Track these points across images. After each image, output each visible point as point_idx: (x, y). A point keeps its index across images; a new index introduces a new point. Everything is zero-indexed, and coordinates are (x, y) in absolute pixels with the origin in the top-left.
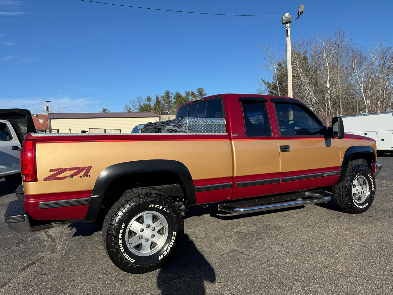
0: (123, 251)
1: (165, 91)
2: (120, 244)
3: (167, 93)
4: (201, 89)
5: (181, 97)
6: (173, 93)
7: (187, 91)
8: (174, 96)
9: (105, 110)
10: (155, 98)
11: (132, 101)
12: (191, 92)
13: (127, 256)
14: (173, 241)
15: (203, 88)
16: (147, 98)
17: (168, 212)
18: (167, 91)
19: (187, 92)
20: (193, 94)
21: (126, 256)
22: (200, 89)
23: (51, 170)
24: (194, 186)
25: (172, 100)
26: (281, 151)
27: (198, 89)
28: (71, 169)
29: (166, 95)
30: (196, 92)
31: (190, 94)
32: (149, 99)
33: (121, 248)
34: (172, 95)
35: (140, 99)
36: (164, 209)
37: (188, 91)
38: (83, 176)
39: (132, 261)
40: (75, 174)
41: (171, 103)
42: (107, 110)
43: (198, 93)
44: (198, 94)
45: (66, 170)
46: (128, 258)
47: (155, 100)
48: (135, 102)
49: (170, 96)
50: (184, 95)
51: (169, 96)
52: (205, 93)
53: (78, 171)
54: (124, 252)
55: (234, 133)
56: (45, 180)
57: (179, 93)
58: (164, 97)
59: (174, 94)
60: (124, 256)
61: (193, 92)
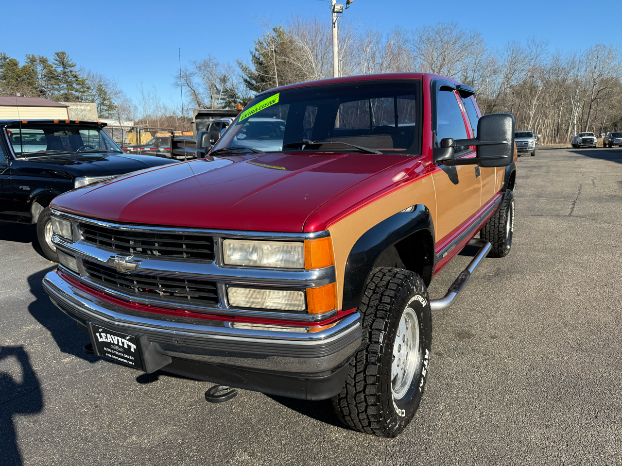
4: (63, 53)
7: (30, 54)
12: (40, 57)
15: (66, 52)
19: (31, 57)
20: (43, 61)
22: (60, 53)
27: (57, 54)
31: (38, 61)
43: (56, 60)
44: (57, 62)
52: (71, 62)
61: (43, 58)
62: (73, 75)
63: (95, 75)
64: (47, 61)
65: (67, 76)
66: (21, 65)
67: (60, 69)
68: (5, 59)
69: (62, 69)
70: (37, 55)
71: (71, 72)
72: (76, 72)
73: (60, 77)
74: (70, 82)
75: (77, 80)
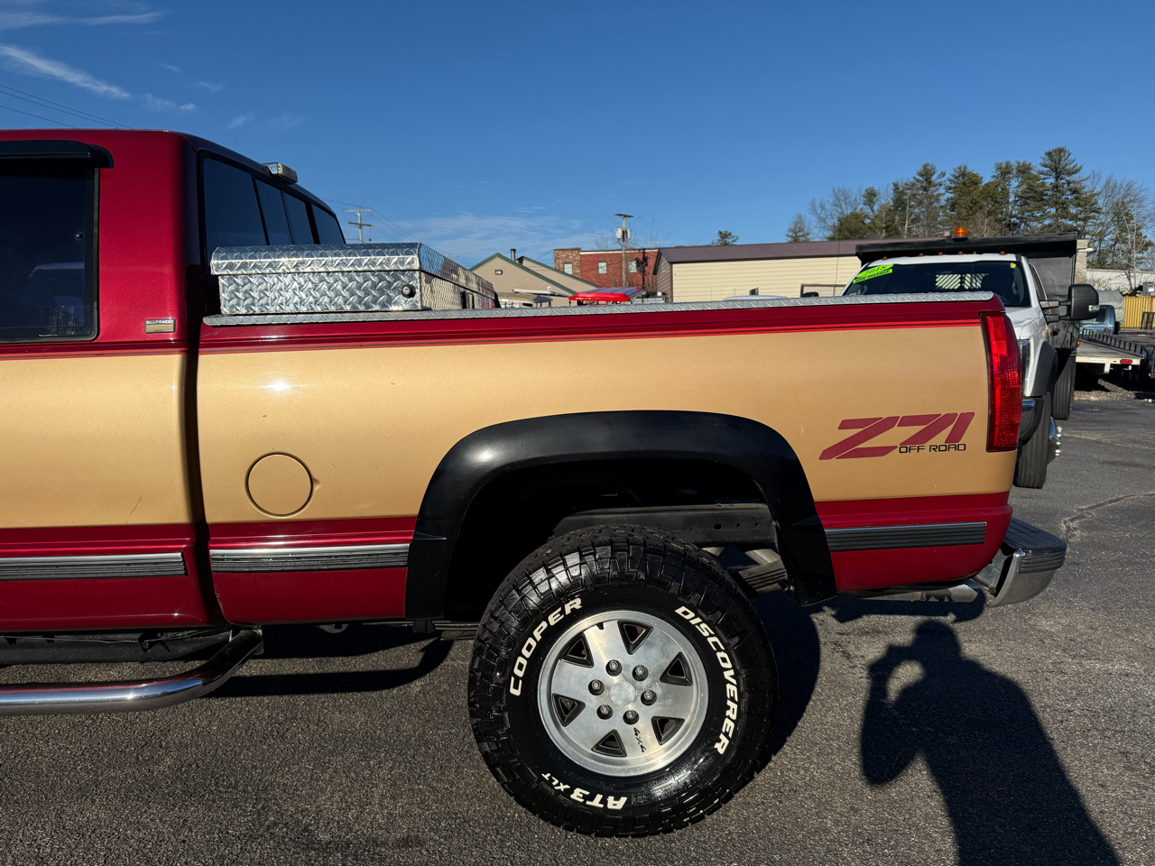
1: (920, 168)
3: (927, 173)
4: (1061, 151)
5: (976, 184)
6: (946, 170)
7: (1003, 161)
8: (948, 183)
9: (724, 236)
10: (892, 191)
11: (818, 204)
12: (1017, 164)
15: (1067, 148)
16: (863, 192)
18: (925, 167)
19: (1004, 166)
20: (1024, 170)
22: (1055, 151)
25: (940, 195)
27: (1049, 154)
29: (920, 178)
30: (1037, 164)
31: (1014, 172)
32: (871, 196)
34: (944, 179)
35: (842, 198)
37: (1007, 163)
41: (935, 204)
42: (730, 234)
43: (1045, 166)
44: (1045, 169)
47: (891, 196)
48: (827, 206)
49: (936, 182)
50: (987, 176)
51: (930, 183)
52: (1072, 166)
57: (969, 169)
58: (913, 185)
59: (948, 176)
61: (1024, 165)
62: (1070, 190)
63: (1118, 184)
64: (1031, 169)
65: (1059, 192)
66: (985, 181)
67: (1050, 181)
68: (963, 175)
69: (1052, 180)
70: (1014, 160)
71: (1069, 183)
72: (1077, 183)
73: (1047, 195)
74: (1063, 204)
75: (1076, 198)
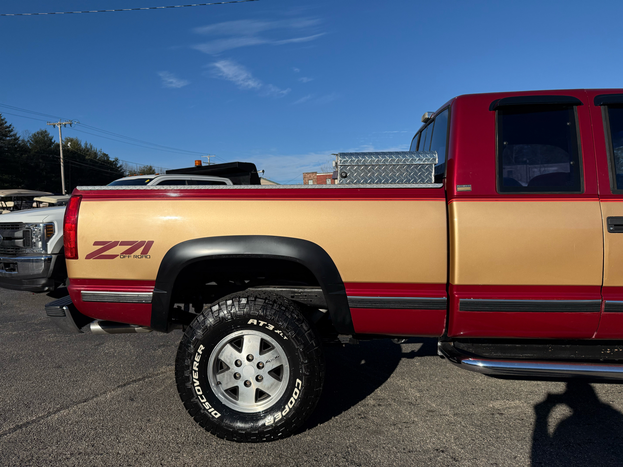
0: (201, 393)
2: (194, 380)
13: (207, 403)
14: (296, 397)
17: (285, 338)
21: (204, 403)
23: (96, 243)
24: (346, 295)
26: (610, 231)
28: (123, 243)
33: (196, 388)
36: (278, 332)
38: (140, 257)
39: (216, 414)
40: (129, 252)
45: (115, 244)
46: (207, 408)
53: (132, 247)
54: (201, 396)
55: (461, 183)
56: (89, 257)
60: (202, 403)
